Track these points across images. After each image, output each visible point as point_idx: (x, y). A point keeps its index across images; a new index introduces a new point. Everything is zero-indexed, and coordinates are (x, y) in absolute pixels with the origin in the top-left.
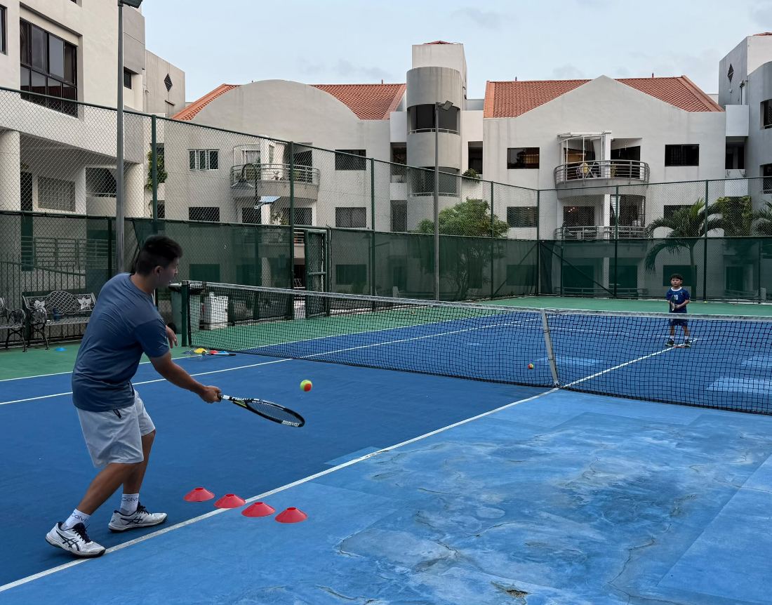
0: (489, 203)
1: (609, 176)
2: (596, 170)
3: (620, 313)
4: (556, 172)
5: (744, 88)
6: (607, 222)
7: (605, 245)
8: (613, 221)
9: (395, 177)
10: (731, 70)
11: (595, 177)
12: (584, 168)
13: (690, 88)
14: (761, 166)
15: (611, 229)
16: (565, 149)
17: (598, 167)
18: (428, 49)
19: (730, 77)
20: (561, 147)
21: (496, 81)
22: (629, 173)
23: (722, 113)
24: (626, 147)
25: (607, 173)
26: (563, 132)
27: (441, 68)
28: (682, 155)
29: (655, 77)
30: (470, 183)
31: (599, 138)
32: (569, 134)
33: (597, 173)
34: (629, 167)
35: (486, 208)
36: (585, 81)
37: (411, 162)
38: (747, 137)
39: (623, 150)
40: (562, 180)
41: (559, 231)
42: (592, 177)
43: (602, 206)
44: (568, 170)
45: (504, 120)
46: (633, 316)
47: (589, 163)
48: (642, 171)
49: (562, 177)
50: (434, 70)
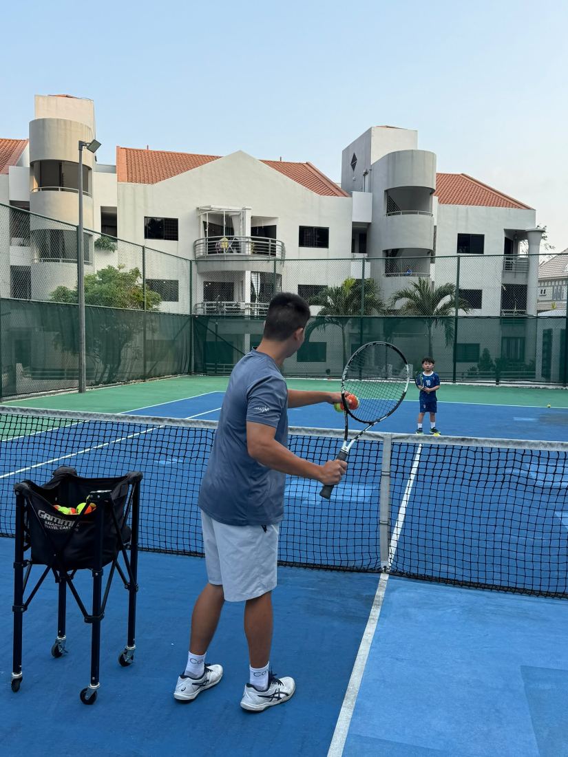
0: (141, 270)
1: (250, 252)
2: (236, 246)
3: (507, 443)
4: (195, 246)
5: (367, 177)
6: (248, 299)
7: (247, 322)
8: (253, 298)
9: (16, 240)
10: (354, 159)
11: (235, 253)
12: (224, 243)
13: (317, 174)
14: (384, 251)
15: (251, 305)
16: (205, 223)
17: (238, 243)
18: (53, 101)
19: (353, 166)
20: (200, 220)
21: (127, 147)
22: (268, 251)
23: (349, 198)
24: (263, 225)
25: (248, 249)
26: (203, 204)
27: (71, 121)
28: (314, 237)
29: (282, 161)
30: (103, 252)
31: (238, 214)
32: (210, 207)
33: (237, 249)
34: (268, 245)
35: (137, 276)
36: (218, 157)
37: (35, 224)
38: (369, 224)
39: (260, 228)
40: (202, 254)
41: (200, 306)
42: (232, 252)
43: (242, 283)
44: (209, 244)
45: (140, 186)
46: (533, 448)
47: (229, 239)
48: (278, 249)
49: (202, 250)
50: (62, 123)
